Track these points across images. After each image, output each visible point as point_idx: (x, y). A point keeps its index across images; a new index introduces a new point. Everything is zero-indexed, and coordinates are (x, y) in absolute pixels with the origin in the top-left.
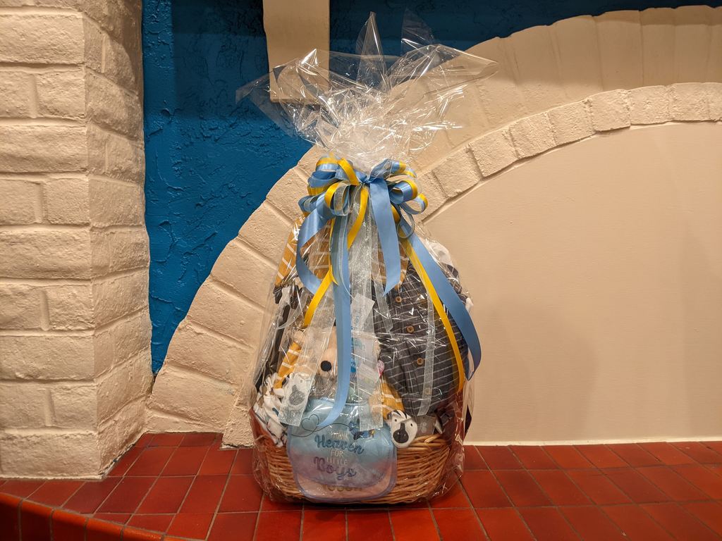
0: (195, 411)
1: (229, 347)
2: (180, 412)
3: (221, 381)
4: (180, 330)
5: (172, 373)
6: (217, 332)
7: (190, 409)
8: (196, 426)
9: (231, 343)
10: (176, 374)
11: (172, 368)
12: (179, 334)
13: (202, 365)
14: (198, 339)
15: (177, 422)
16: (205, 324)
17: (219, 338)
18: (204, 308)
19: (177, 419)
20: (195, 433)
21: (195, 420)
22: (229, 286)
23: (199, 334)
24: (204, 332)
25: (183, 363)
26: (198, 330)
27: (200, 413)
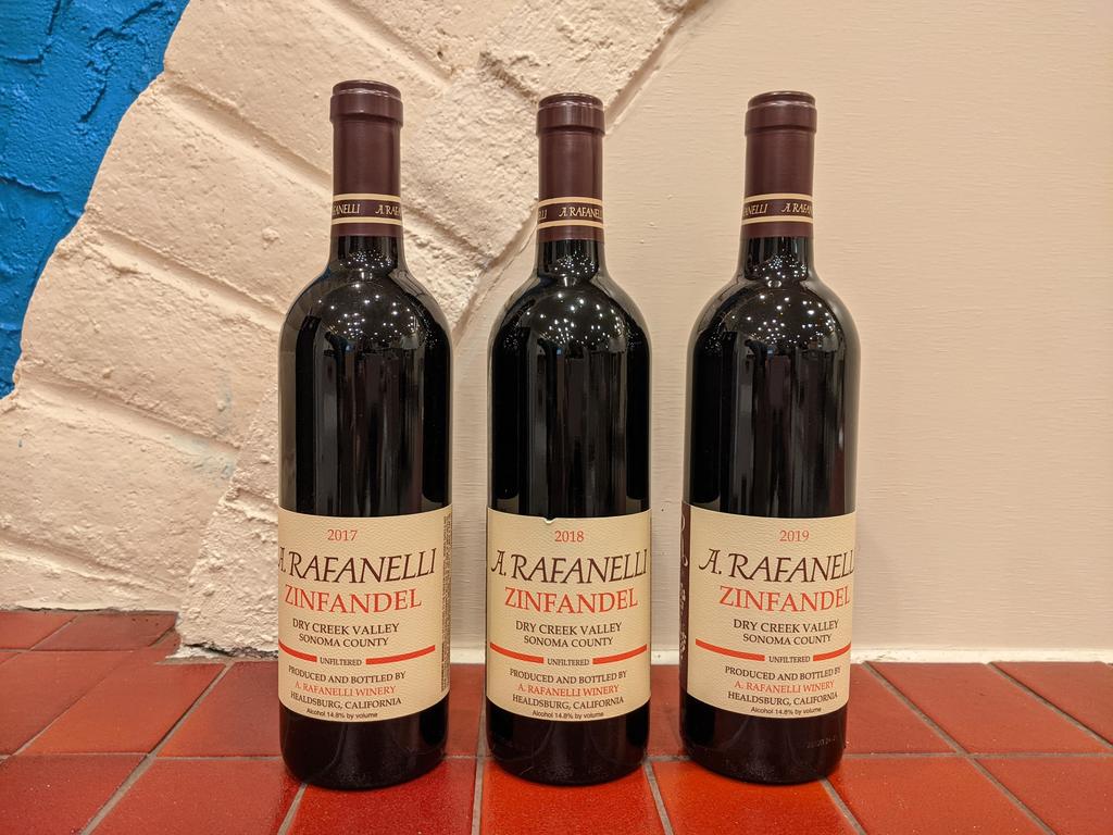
0: (113, 538)
1: (227, 321)
2: (63, 541)
3: (200, 439)
4: (62, 256)
5: (40, 408)
6: (184, 270)
7: (96, 531)
8: (118, 592)
9: (232, 308)
10: (51, 412)
11: (38, 392)
12: (59, 273)
13: (134, 382)
14: (119, 290)
15: (54, 576)
16: (145, 240)
17: (193, 290)
18: (141, 183)
19: (54, 566)
20: (113, 614)
21: (114, 569)
22: (223, 106)
23: (123, 272)
24: (141, 265)
25: (73, 372)
26: (121, 258)
27: (130, 545)
